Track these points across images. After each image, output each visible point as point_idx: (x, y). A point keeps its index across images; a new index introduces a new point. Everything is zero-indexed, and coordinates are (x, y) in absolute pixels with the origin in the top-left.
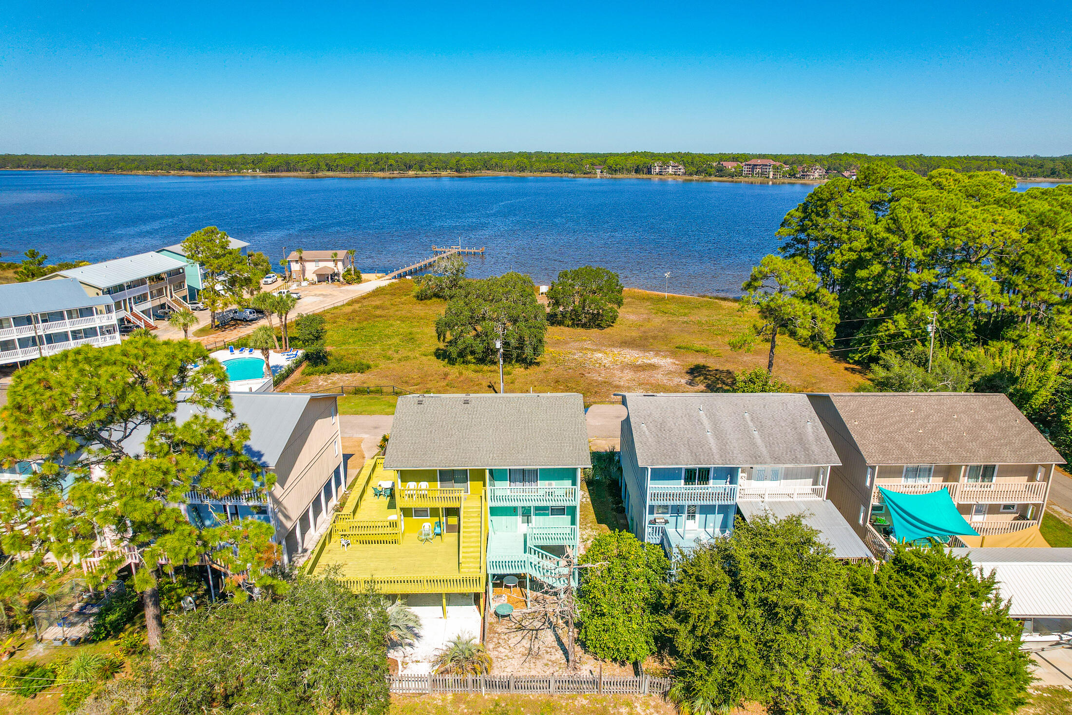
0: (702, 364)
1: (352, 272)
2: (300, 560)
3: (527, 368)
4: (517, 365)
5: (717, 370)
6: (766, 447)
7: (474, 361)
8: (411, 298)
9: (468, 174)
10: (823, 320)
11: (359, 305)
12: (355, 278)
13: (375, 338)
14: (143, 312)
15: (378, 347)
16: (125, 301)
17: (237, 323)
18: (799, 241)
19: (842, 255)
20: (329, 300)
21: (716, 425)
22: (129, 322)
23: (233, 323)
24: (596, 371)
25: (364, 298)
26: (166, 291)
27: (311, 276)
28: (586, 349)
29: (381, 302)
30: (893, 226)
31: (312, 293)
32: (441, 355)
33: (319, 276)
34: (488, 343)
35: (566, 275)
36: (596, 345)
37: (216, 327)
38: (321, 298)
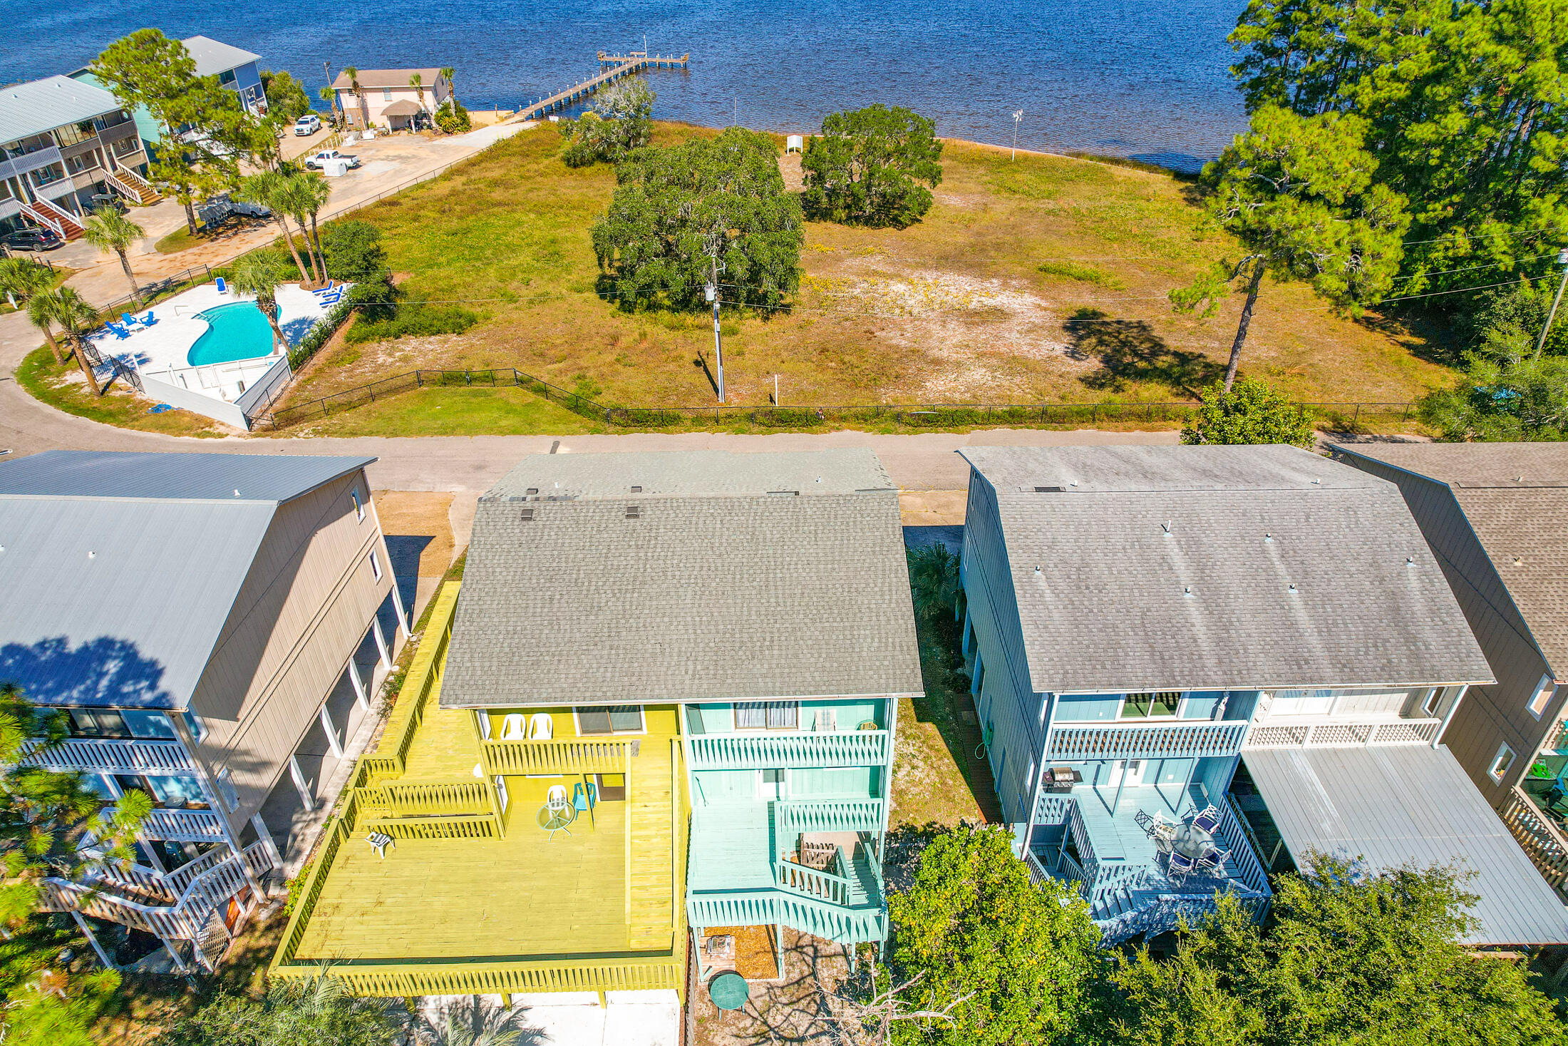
0: (1090, 309)
1: (452, 111)
2: (308, 831)
3: (767, 318)
4: (749, 313)
5: (1119, 322)
6: (1320, 632)
7: (667, 302)
8: (556, 162)
10: (1376, 256)
11: (464, 179)
12: (459, 121)
13: (488, 253)
14: (56, 201)
15: (492, 271)
16: (13, 181)
17: (240, 223)
18: (1272, 52)
19: (1375, 88)
20: (410, 168)
21: (1202, 568)
22: (32, 222)
23: (232, 221)
24: (894, 323)
25: (472, 163)
26: (101, 157)
27: (381, 121)
28: (875, 273)
29: (503, 171)
30: (1509, 28)
31: (382, 154)
32: (605, 289)
33: (393, 119)
34: (692, 275)
35: (837, 124)
36: (893, 264)
37: (200, 230)
38: (396, 165)
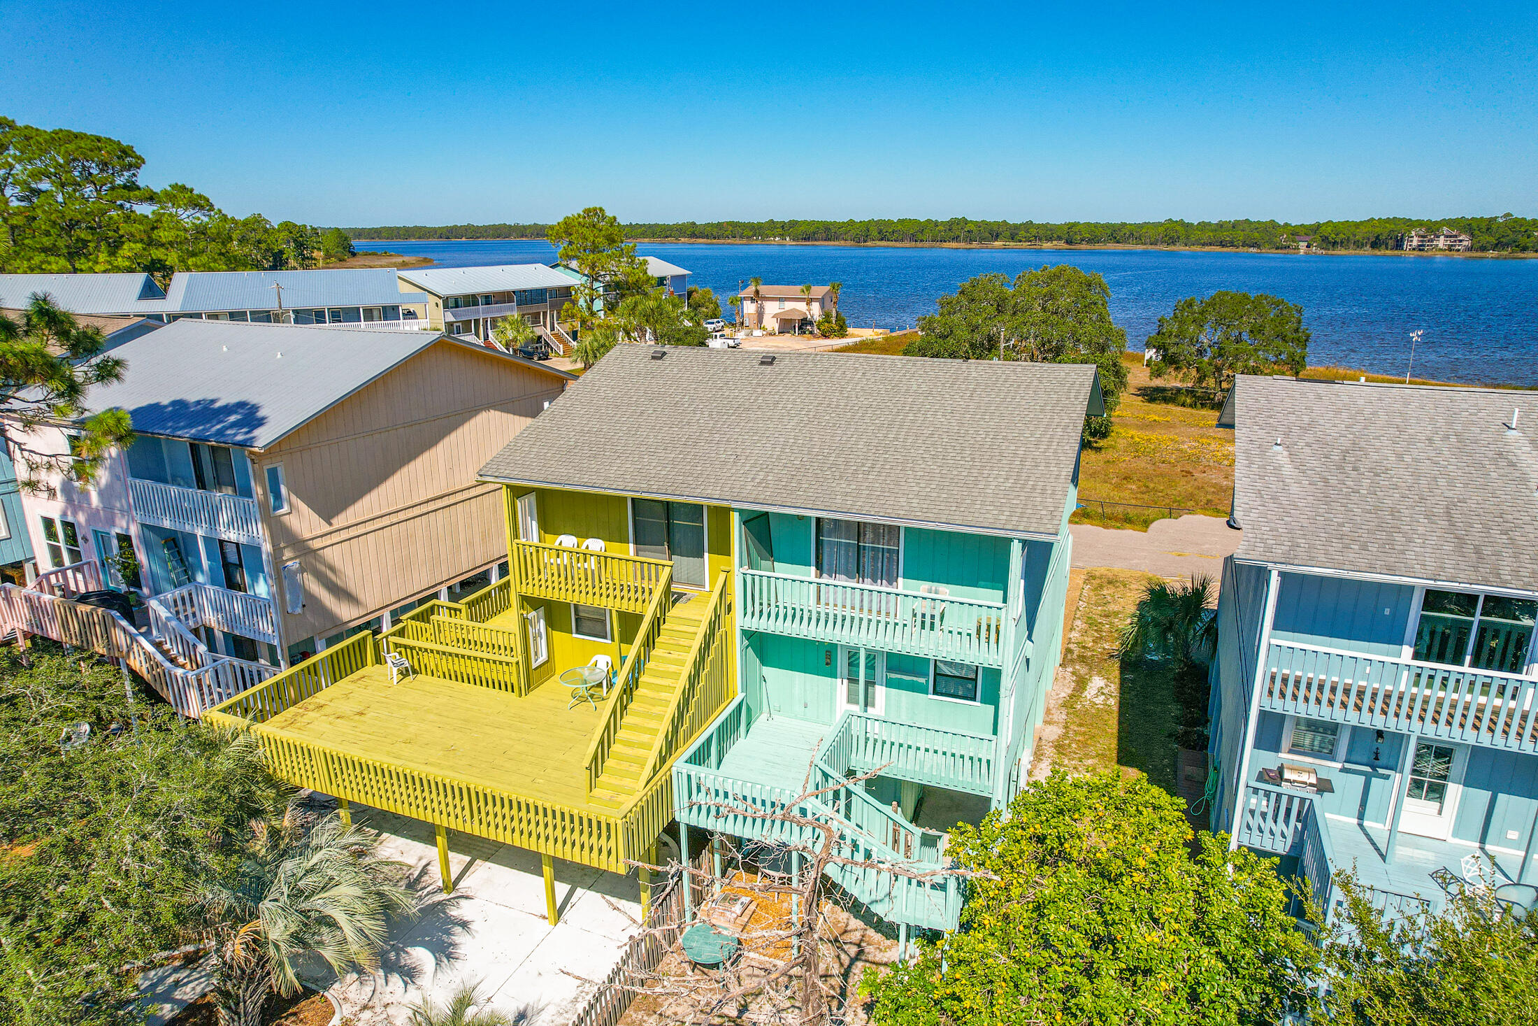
1: (833, 319)
9: (1084, 246)
12: (837, 328)
16: (477, 321)
26: (545, 318)
27: (771, 323)
28: (1210, 438)
33: (782, 322)
35: (1190, 306)
